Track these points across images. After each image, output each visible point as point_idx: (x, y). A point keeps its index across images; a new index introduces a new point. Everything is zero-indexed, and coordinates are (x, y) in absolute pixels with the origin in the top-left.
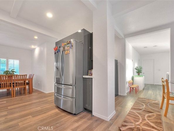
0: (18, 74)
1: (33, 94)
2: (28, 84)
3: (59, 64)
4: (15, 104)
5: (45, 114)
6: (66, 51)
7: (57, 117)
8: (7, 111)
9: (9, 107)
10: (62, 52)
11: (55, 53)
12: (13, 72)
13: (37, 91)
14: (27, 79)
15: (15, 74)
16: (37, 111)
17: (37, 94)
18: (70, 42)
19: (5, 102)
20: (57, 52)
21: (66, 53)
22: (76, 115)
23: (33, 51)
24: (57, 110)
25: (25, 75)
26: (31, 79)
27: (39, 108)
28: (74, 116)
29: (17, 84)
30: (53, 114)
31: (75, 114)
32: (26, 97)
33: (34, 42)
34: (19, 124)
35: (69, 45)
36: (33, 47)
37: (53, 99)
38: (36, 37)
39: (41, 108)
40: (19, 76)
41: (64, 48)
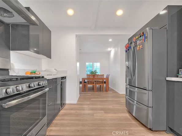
0: (99, 74)
1: (109, 92)
2: (105, 83)
3: (129, 63)
4: (95, 98)
5: (115, 114)
6: (139, 46)
7: (126, 122)
8: (89, 101)
9: (91, 99)
10: (134, 48)
11: (126, 51)
12: (96, 72)
13: (112, 90)
14: (105, 79)
15: (97, 74)
16: (109, 109)
17: (112, 93)
18: (143, 33)
19: (90, 95)
20: (128, 50)
21: (138, 48)
22: (152, 130)
23: (109, 53)
24: (127, 115)
25: (102, 75)
26: (107, 78)
27: (111, 106)
28: (149, 131)
29: (98, 82)
30: (122, 117)
31: (150, 129)
32: (103, 94)
33: (109, 45)
34: (95, 114)
35: (141, 38)
36: (109, 49)
37: (124, 101)
38: (110, 40)
39: (113, 107)
40: (100, 75)
41: (136, 43)
